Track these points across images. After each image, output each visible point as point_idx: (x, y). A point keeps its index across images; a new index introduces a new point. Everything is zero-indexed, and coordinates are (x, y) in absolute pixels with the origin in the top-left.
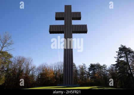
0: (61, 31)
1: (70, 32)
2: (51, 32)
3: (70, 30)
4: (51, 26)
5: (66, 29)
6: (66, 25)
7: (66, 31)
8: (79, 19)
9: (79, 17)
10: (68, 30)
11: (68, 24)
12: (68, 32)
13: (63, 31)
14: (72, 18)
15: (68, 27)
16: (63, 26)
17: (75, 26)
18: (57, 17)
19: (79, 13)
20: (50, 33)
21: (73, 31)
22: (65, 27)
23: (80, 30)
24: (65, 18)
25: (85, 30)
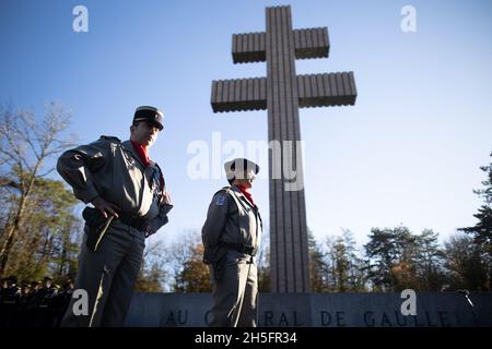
0: (257, 98)
1: (289, 104)
2: (218, 107)
3: (289, 95)
4: (216, 85)
5: (276, 90)
6: (275, 78)
7: (276, 100)
8: (323, 52)
9: (321, 44)
10: (282, 94)
11: (281, 74)
12: (283, 103)
13: (263, 98)
14: (296, 50)
15: (282, 85)
16: (263, 82)
17: (307, 81)
18: (239, 50)
19: (322, 33)
20: (215, 111)
21: (302, 96)
22: (269, 84)
23: (328, 94)
24: (268, 52)
25: (348, 93)
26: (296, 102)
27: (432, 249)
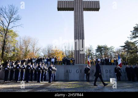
0: (71, 7)
1: (81, 9)
3: (80, 7)
4: (59, 2)
5: (77, 5)
6: (77, 1)
7: (77, 8)
12: (79, 9)
13: (73, 7)
15: (78, 3)
16: (73, 2)
17: (86, 3)
20: (58, 10)
21: (84, 7)
23: (92, 7)
25: (97, 7)
26: (83, 9)
27: (113, 51)
